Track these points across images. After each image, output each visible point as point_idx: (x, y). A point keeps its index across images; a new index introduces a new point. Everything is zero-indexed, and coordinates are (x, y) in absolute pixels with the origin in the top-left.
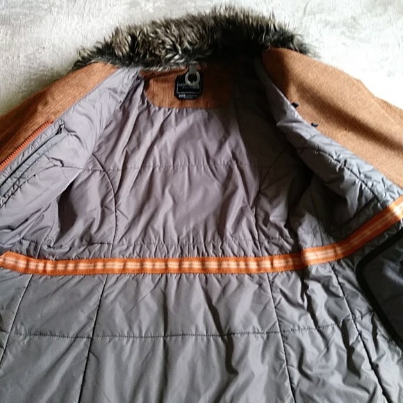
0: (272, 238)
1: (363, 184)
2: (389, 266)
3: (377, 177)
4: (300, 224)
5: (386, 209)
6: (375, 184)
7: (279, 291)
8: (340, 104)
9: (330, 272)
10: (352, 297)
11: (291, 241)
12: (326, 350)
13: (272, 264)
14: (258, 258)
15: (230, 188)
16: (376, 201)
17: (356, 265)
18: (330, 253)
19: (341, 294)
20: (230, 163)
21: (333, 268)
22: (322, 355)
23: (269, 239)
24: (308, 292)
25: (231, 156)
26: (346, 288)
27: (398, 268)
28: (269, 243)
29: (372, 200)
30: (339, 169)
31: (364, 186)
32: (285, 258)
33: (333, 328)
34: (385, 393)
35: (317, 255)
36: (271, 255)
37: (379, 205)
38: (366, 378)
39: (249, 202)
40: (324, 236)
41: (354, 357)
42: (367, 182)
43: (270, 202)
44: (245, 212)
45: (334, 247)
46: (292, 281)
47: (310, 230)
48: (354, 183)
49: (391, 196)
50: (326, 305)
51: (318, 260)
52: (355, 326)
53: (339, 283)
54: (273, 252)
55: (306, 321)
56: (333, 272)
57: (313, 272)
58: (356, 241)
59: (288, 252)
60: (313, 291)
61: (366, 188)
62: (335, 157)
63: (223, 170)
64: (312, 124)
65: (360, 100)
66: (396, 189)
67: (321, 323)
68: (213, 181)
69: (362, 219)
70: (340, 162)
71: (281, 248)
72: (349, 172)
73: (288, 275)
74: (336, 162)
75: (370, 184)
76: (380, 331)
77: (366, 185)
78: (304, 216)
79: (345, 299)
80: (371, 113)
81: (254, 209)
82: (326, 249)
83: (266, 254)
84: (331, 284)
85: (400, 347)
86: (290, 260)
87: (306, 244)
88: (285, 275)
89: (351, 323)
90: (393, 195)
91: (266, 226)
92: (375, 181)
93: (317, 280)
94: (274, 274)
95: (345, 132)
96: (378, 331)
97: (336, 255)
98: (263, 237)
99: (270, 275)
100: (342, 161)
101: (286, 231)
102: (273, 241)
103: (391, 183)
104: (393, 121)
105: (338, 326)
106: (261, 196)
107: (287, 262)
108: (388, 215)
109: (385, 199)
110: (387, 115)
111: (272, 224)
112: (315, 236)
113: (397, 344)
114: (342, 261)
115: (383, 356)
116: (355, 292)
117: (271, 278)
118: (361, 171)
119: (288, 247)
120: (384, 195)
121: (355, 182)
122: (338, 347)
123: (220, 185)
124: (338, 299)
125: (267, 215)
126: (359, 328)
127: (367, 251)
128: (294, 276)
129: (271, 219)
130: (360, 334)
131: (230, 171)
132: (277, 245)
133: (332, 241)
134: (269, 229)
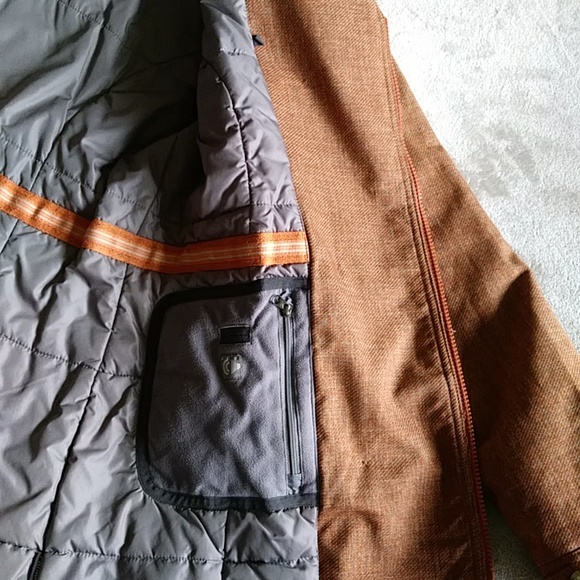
0: (66, 174)
1: (246, 174)
2: (203, 325)
3: (279, 178)
4: (122, 178)
5: (253, 236)
6: (265, 185)
7: (15, 258)
8: (318, 32)
9: (117, 279)
10: (122, 338)
11: (90, 194)
12: (18, 390)
13: (37, 212)
14: (22, 190)
15: (64, 54)
16: (246, 214)
17: (163, 295)
18: (142, 253)
19: (109, 324)
20: (94, 17)
21: (127, 277)
22: (6, 393)
23: (61, 171)
24: (58, 289)
25: (105, 8)
26: (122, 319)
27: (214, 336)
28: (56, 176)
29: (242, 208)
30: (229, 128)
31: (245, 178)
32: (64, 216)
33: (59, 365)
34: (55, 506)
35: (114, 242)
36: (46, 198)
37: (248, 222)
38: (43, 466)
39: (77, 96)
40: (151, 219)
41: (50, 426)
42: (256, 175)
43: (106, 117)
44: (56, 107)
45: (154, 248)
46: (48, 256)
47: (133, 198)
48: (233, 164)
49: (275, 220)
50: (73, 325)
51: (112, 250)
52: (91, 384)
53: (119, 306)
54: (52, 194)
55: (23, 329)
56: (121, 283)
57: (88, 262)
58: (189, 258)
59: (75, 210)
60: (67, 292)
61: (247, 185)
62: (238, 106)
63: (75, 20)
64: (254, 37)
65: (356, 47)
66: (293, 214)
67: (44, 346)
68: (47, 27)
69: (213, 229)
70: (239, 117)
71: (69, 196)
72: (241, 143)
73: (49, 243)
74: (233, 114)
75: (257, 181)
76: (125, 413)
77: (250, 180)
78: (138, 170)
79: (109, 334)
80: (359, 79)
81: (75, 112)
82: (138, 242)
83: (40, 192)
84: (103, 297)
85: (137, 454)
86: (70, 224)
87: (109, 214)
88: (46, 241)
89: (90, 375)
90: (280, 221)
91: (69, 149)
92: (270, 182)
93: (88, 279)
94: (28, 229)
95: (298, 83)
96: (121, 411)
97: (148, 262)
98: (54, 162)
99: (20, 226)
100: (244, 119)
101: (94, 176)
102: (64, 178)
103: (294, 202)
104: (387, 115)
105: (69, 367)
106: (103, 99)
107: (63, 224)
108: (250, 247)
109: (262, 220)
110: (384, 100)
111: (80, 150)
112: (134, 211)
113: (137, 448)
114: (149, 276)
115: (98, 450)
116: (132, 333)
117: (17, 232)
118: (260, 154)
119: (80, 201)
120: (266, 212)
121: (236, 163)
122: (41, 396)
123: (53, 40)
124: (99, 327)
125: (83, 132)
126: (96, 389)
127: (193, 283)
128: (57, 250)
129: (84, 141)
130: (90, 399)
131: (85, 28)
132: (64, 187)
133: (159, 237)
134: (70, 156)
